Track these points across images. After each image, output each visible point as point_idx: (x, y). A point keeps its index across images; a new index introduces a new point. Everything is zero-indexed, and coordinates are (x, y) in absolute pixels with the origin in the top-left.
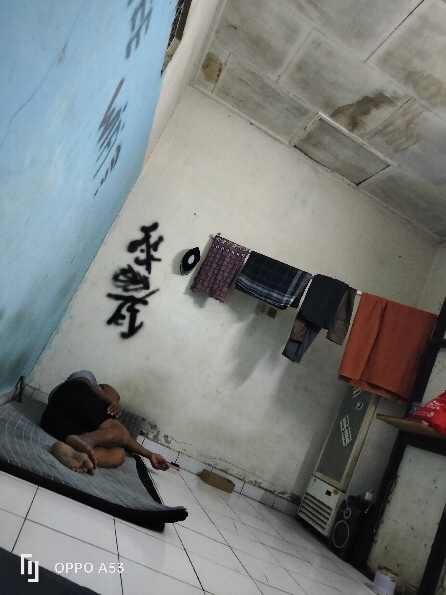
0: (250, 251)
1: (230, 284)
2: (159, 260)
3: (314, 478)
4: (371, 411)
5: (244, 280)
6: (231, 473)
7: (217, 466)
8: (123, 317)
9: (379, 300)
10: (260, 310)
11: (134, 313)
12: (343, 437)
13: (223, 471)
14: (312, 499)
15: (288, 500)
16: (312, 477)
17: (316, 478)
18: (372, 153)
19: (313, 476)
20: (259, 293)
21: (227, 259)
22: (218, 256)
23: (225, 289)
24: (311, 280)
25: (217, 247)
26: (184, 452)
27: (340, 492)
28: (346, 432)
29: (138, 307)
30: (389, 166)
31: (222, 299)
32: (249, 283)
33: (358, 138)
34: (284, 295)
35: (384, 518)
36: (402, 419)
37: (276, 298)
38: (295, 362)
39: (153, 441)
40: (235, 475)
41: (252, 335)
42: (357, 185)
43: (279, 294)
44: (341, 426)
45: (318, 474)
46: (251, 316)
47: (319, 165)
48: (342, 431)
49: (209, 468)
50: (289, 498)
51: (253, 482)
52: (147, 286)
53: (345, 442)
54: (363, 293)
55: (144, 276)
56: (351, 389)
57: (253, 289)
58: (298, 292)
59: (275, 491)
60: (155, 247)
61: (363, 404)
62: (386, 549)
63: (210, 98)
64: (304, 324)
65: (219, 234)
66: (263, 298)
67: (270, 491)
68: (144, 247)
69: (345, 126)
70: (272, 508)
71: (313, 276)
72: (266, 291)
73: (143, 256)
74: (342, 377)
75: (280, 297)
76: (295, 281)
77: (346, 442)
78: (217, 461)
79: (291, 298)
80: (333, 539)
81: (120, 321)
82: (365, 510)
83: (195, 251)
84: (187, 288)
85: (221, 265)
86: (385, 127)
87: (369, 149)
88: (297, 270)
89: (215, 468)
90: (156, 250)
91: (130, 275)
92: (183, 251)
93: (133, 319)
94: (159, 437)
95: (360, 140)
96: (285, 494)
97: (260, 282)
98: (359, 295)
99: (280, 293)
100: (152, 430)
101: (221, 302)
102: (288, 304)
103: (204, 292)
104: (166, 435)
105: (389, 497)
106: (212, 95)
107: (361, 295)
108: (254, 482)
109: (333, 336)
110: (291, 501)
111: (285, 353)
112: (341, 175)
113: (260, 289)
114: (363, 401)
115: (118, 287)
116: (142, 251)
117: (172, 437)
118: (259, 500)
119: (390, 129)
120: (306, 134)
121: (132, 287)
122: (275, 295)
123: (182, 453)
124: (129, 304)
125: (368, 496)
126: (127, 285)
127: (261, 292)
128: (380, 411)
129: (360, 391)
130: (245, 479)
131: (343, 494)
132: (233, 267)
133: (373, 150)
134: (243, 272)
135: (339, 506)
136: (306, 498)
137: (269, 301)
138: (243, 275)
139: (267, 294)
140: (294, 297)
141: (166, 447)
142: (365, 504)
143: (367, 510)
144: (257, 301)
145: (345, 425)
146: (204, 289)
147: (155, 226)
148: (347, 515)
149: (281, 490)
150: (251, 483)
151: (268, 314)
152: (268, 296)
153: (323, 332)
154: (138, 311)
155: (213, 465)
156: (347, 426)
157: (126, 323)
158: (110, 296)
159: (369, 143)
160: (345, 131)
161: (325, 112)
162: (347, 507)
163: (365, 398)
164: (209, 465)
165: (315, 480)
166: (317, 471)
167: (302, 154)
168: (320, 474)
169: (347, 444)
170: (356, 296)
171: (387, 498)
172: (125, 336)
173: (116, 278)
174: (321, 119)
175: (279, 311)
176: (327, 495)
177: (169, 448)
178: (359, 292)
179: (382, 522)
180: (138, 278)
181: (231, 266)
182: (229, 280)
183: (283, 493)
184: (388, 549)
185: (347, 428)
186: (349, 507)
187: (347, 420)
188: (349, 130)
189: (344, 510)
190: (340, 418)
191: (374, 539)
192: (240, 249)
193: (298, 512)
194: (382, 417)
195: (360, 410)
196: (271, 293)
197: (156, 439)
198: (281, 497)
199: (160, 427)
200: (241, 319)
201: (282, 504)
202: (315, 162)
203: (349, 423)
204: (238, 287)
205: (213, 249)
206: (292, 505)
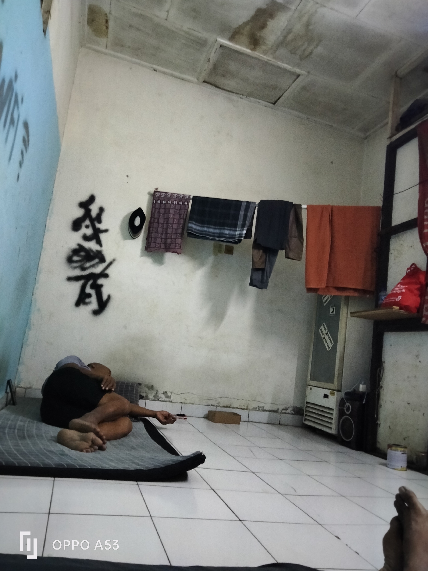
0: (191, 197)
1: (182, 234)
2: (106, 231)
3: (309, 387)
4: (344, 312)
5: (194, 226)
6: (234, 406)
7: (219, 404)
8: (89, 296)
9: (324, 208)
10: (218, 250)
11: (98, 288)
12: (326, 344)
13: (227, 407)
14: (313, 406)
15: (292, 414)
16: (308, 387)
17: (311, 387)
18: (279, 67)
19: (308, 385)
20: (212, 234)
21: (172, 211)
22: (162, 211)
23: (179, 241)
24: (257, 208)
25: (159, 202)
26: (186, 402)
27: (336, 392)
28: (327, 337)
29: (101, 281)
30: (298, 76)
31: (179, 251)
32: (199, 228)
33: (262, 55)
34: (236, 229)
35: (382, 402)
36: (374, 310)
37: (229, 234)
38: (263, 289)
39: (154, 400)
40: (239, 407)
41: (217, 276)
42: (274, 104)
43: (230, 230)
44: (321, 334)
45: (313, 383)
46: (211, 259)
47: (233, 94)
48: (323, 339)
49: (213, 409)
50: (292, 412)
51: (256, 408)
52: (102, 259)
53: (328, 347)
54: (308, 206)
55: (97, 251)
56: (320, 299)
57: (205, 233)
58: (247, 223)
59: (278, 409)
60: (99, 218)
61: (335, 308)
62: (390, 429)
63: (106, 54)
64: (261, 251)
65: (157, 189)
66: (217, 238)
67: (274, 411)
68: (87, 222)
69: (247, 47)
70: (280, 424)
71: (257, 203)
72: (217, 231)
73: (89, 232)
74: (310, 290)
75: (232, 232)
76: (242, 213)
77: (330, 347)
78: (219, 400)
79: (243, 230)
80: (341, 435)
81: (87, 300)
82: (363, 401)
83: (139, 212)
84: (142, 250)
85: (168, 218)
86: (285, 37)
87: (275, 64)
88: (240, 202)
89: (219, 406)
90: (100, 222)
91: (83, 254)
92: (127, 216)
93: (99, 295)
94: (158, 395)
95: (265, 57)
96: (288, 409)
97: (209, 223)
98: (304, 209)
99: (232, 229)
100: (151, 391)
101: (178, 254)
102: (242, 237)
103: (159, 249)
104: (165, 391)
105: (381, 383)
106: (108, 51)
107: (307, 209)
108: (258, 407)
109: (291, 255)
110: (295, 414)
111: (251, 284)
112: (256, 98)
113: (211, 230)
114: (335, 306)
115: (75, 268)
116: (87, 227)
117: (171, 391)
118: (266, 422)
119: (290, 37)
120: (211, 66)
121: (88, 264)
122: (227, 232)
123: (184, 403)
124: (91, 282)
125: (362, 388)
126: (83, 264)
127: (213, 233)
128: (352, 309)
129: (330, 297)
130: (248, 408)
131: (339, 393)
132: (180, 217)
133: (279, 63)
134: (191, 219)
135: (338, 404)
136: (307, 407)
137: (223, 239)
138: (192, 222)
139: (220, 233)
140: (246, 229)
141: (168, 402)
142: (361, 395)
143: (364, 401)
144: (212, 242)
145: (324, 332)
146: (158, 246)
147: (92, 199)
148: (348, 409)
149: (284, 408)
150: (255, 409)
151: (225, 253)
152: (221, 235)
153: (282, 253)
154: (101, 286)
155: (216, 405)
156: (326, 332)
157: (94, 299)
158: (69, 279)
159: (274, 58)
160: (248, 51)
161: (223, 37)
162: (345, 404)
163: (335, 302)
164: (212, 405)
165: (311, 389)
166: (310, 380)
167: (213, 88)
168: (314, 382)
169: (330, 348)
170: (303, 211)
171: (379, 385)
172: (96, 313)
173: (70, 260)
174: (221, 46)
175: (235, 246)
176: (326, 399)
177: (171, 402)
178: (304, 206)
179: (381, 406)
180: (92, 254)
181: (177, 217)
182: (180, 231)
183: (286, 409)
184: (391, 427)
185: (327, 334)
186: (348, 403)
187: (324, 327)
188: (252, 49)
189: (344, 407)
190: (318, 327)
191: (378, 423)
192: (182, 197)
193: (304, 421)
194: (356, 314)
195: (333, 314)
196: (222, 231)
197: (156, 398)
198: (285, 413)
199: (157, 386)
200: (202, 264)
201: (288, 418)
202: (227, 92)
203: (327, 329)
204: (190, 235)
205: (155, 205)
206: (297, 417)
